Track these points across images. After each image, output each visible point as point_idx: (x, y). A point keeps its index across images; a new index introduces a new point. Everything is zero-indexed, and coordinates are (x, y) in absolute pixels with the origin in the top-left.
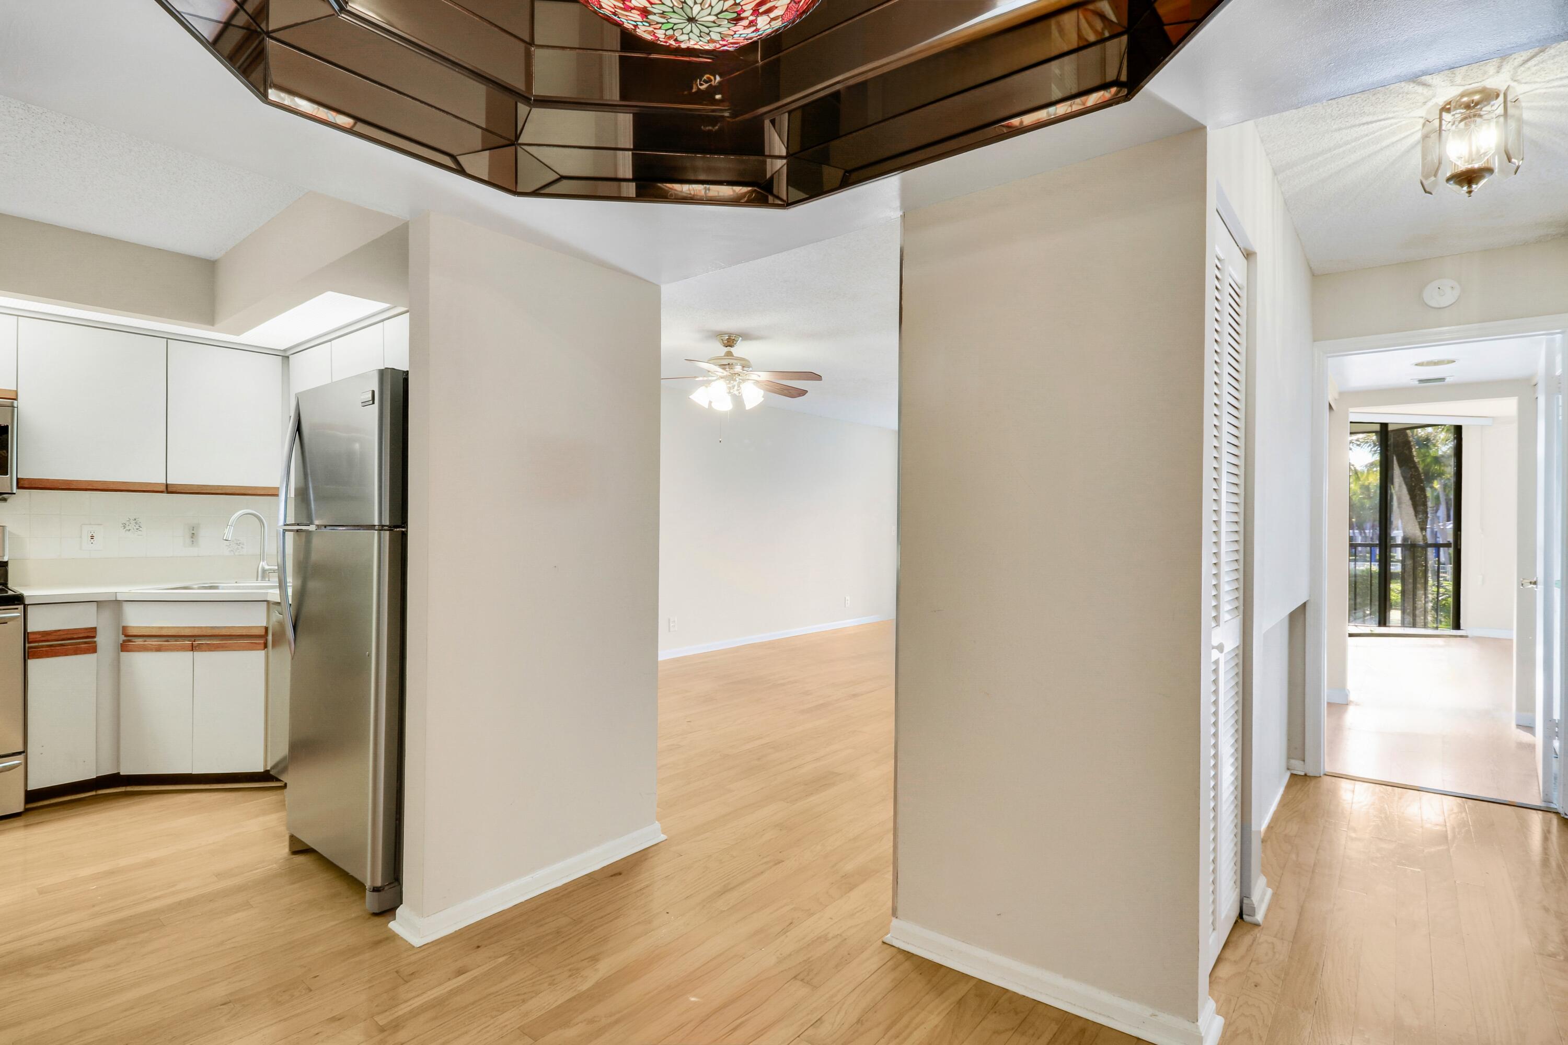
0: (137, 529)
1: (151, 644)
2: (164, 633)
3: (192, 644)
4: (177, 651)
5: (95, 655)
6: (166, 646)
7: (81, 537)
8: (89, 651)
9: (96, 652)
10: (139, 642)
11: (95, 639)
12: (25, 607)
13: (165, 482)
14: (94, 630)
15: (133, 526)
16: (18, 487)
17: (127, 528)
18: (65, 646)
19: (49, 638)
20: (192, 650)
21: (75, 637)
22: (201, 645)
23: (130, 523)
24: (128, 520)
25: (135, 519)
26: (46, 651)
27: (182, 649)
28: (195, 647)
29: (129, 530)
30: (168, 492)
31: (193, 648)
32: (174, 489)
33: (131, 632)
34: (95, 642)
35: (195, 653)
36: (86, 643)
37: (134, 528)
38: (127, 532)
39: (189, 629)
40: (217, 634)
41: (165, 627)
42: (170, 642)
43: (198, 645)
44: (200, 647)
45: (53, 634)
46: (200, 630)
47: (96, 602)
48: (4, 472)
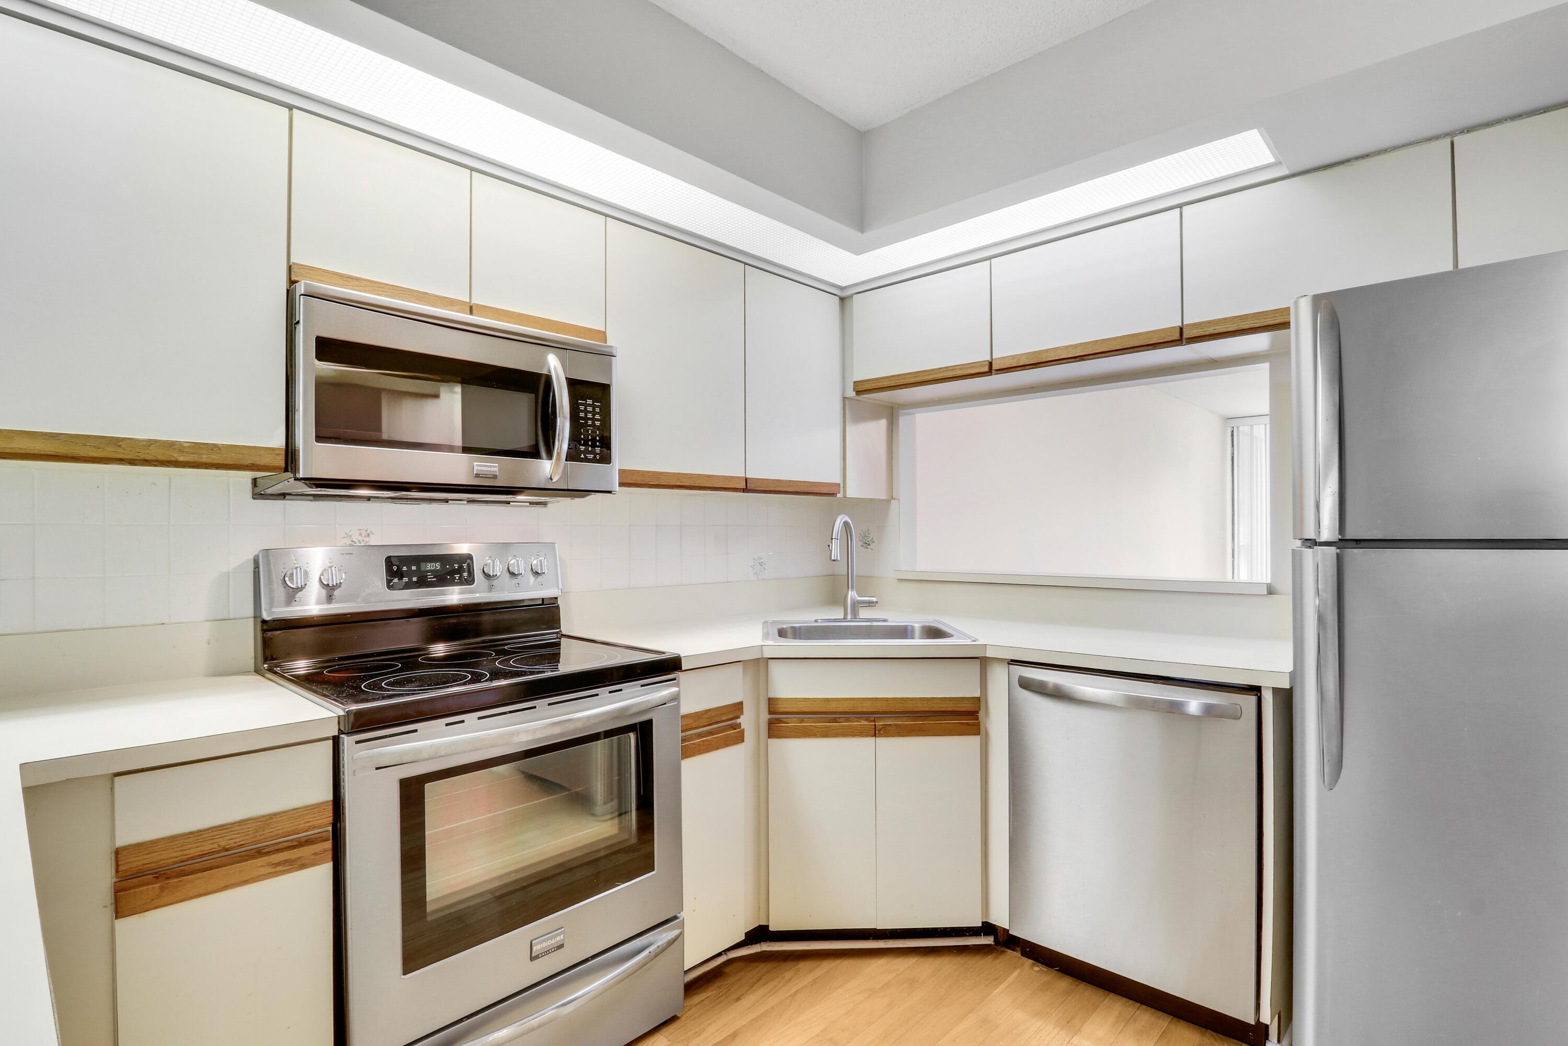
1: (812, 726)
2: (830, 707)
3: (874, 725)
4: (853, 736)
6: (832, 729)
8: (735, 740)
9: (742, 741)
10: (793, 723)
11: (738, 721)
13: (744, 476)
14: (738, 706)
16: (622, 484)
18: (715, 734)
19: (700, 722)
20: (875, 736)
21: (720, 719)
22: (888, 728)
26: (697, 743)
27: (859, 732)
28: (880, 730)
30: (750, 491)
31: (875, 733)
32: (753, 487)
33: (782, 707)
34: (740, 725)
35: (877, 739)
36: (732, 728)
39: (869, 702)
40: (910, 709)
41: (833, 700)
42: (840, 722)
43: (883, 728)
44: (885, 730)
45: (704, 716)
46: (885, 704)
47: (742, 663)
48: (606, 457)
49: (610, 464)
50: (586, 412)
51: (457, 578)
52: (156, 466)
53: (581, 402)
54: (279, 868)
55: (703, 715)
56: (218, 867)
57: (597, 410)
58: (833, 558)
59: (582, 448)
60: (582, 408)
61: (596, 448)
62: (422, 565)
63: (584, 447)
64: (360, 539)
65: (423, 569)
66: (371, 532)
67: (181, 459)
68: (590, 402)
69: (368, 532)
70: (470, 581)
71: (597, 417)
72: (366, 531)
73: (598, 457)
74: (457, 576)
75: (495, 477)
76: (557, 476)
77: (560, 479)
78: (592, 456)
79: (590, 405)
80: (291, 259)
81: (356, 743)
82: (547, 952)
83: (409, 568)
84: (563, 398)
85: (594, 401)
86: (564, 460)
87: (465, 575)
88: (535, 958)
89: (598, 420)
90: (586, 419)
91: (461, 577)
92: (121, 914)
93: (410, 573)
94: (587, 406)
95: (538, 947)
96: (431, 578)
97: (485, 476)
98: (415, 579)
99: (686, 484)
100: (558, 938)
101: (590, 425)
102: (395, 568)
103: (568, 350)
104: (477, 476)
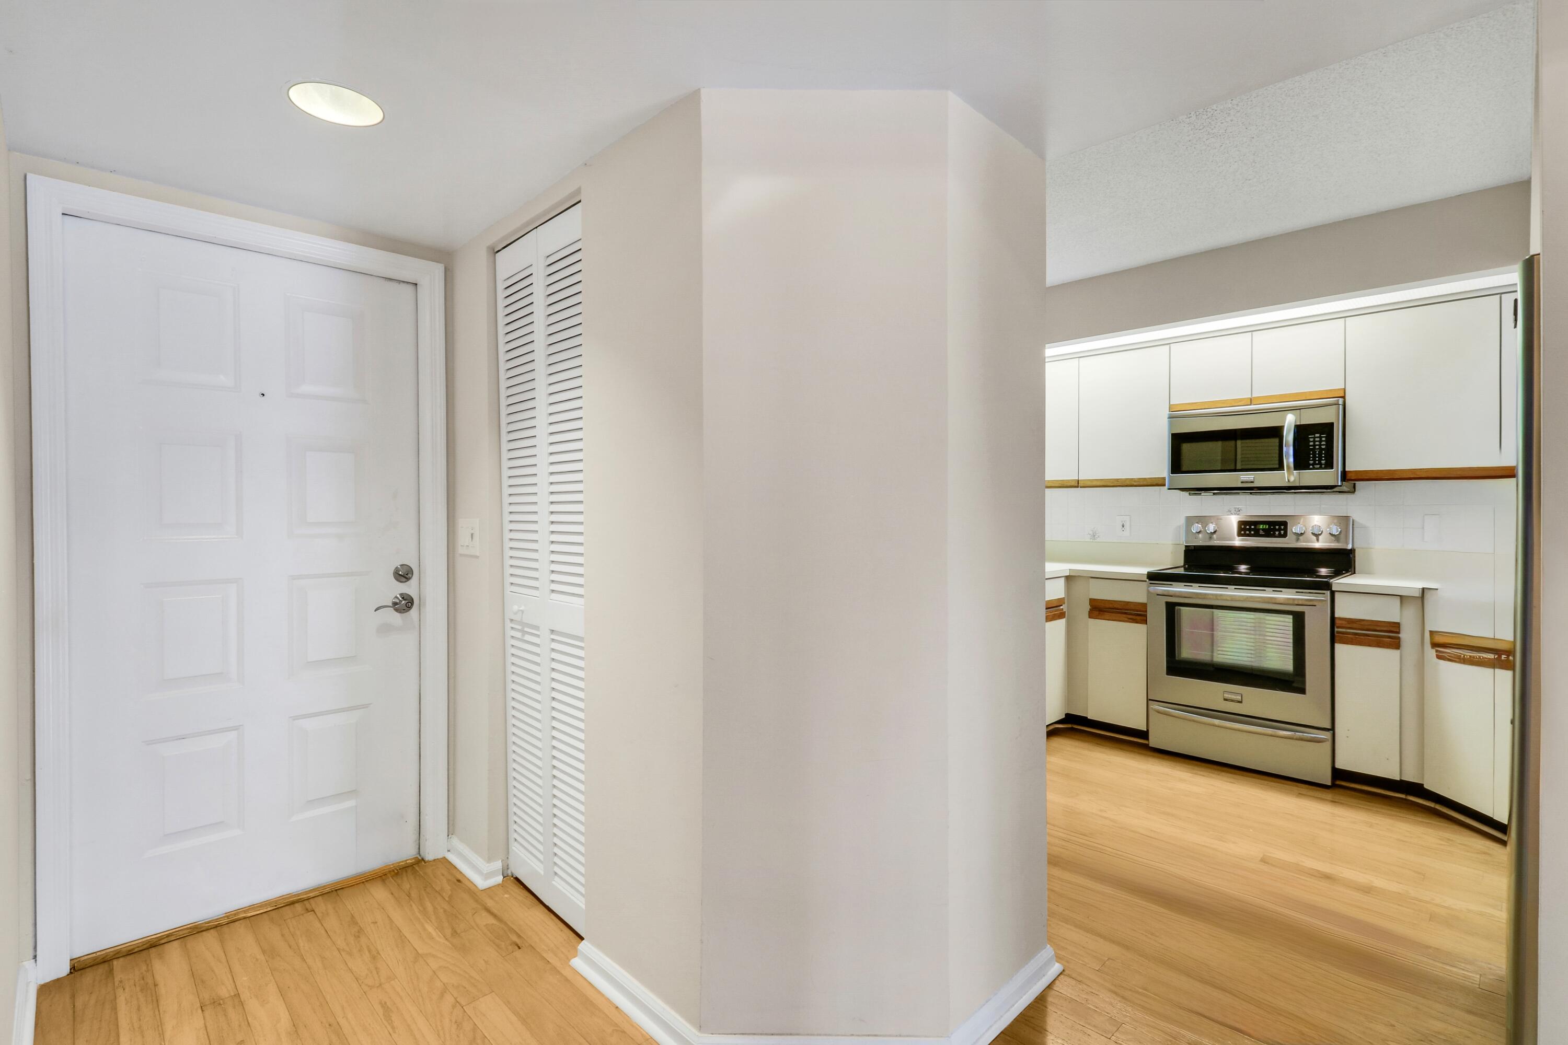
5: (1398, 652)
7: (1423, 528)
8: (1393, 646)
9: (1399, 649)
12: (1333, 594)
14: (1398, 625)
18: (1369, 636)
19: (1354, 626)
21: (1378, 629)
26: (1352, 639)
34: (1399, 638)
36: (1389, 637)
45: (1358, 623)
47: (1399, 597)
48: (1329, 465)
49: (1333, 469)
50: (1314, 441)
53: (1311, 435)
54: (1130, 620)
55: (1356, 622)
56: (1113, 613)
57: (1324, 439)
59: (1311, 462)
60: (1311, 441)
61: (1322, 460)
62: (1258, 526)
65: (1258, 528)
66: (1241, 510)
68: (1317, 435)
69: (1239, 509)
70: (1285, 535)
71: (1323, 443)
73: (1323, 466)
74: (1277, 533)
75: (1252, 482)
76: (1292, 479)
77: (1294, 481)
78: (1318, 466)
79: (1317, 437)
80: (1171, 403)
81: (1150, 583)
82: (1232, 701)
83: (1250, 527)
84: (1289, 437)
85: (1320, 435)
86: (1295, 470)
87: (1282, 532)
88: (1225, 700)
89: (1323, 445)
90: (1314, 445)
91: (1280, 533)
92: (1090, 617)
93: (1250, 530)
94: (1315, 440)
95: (1227, 695)
96: (1261, 532)
97: (1247, 482)
98: (1252, 532)
99: (1423, 476)
100: (1238, 697)
101: (1317, 449)
102: (1243, 527)
103: (1300, 409)
104: (1242, 482)
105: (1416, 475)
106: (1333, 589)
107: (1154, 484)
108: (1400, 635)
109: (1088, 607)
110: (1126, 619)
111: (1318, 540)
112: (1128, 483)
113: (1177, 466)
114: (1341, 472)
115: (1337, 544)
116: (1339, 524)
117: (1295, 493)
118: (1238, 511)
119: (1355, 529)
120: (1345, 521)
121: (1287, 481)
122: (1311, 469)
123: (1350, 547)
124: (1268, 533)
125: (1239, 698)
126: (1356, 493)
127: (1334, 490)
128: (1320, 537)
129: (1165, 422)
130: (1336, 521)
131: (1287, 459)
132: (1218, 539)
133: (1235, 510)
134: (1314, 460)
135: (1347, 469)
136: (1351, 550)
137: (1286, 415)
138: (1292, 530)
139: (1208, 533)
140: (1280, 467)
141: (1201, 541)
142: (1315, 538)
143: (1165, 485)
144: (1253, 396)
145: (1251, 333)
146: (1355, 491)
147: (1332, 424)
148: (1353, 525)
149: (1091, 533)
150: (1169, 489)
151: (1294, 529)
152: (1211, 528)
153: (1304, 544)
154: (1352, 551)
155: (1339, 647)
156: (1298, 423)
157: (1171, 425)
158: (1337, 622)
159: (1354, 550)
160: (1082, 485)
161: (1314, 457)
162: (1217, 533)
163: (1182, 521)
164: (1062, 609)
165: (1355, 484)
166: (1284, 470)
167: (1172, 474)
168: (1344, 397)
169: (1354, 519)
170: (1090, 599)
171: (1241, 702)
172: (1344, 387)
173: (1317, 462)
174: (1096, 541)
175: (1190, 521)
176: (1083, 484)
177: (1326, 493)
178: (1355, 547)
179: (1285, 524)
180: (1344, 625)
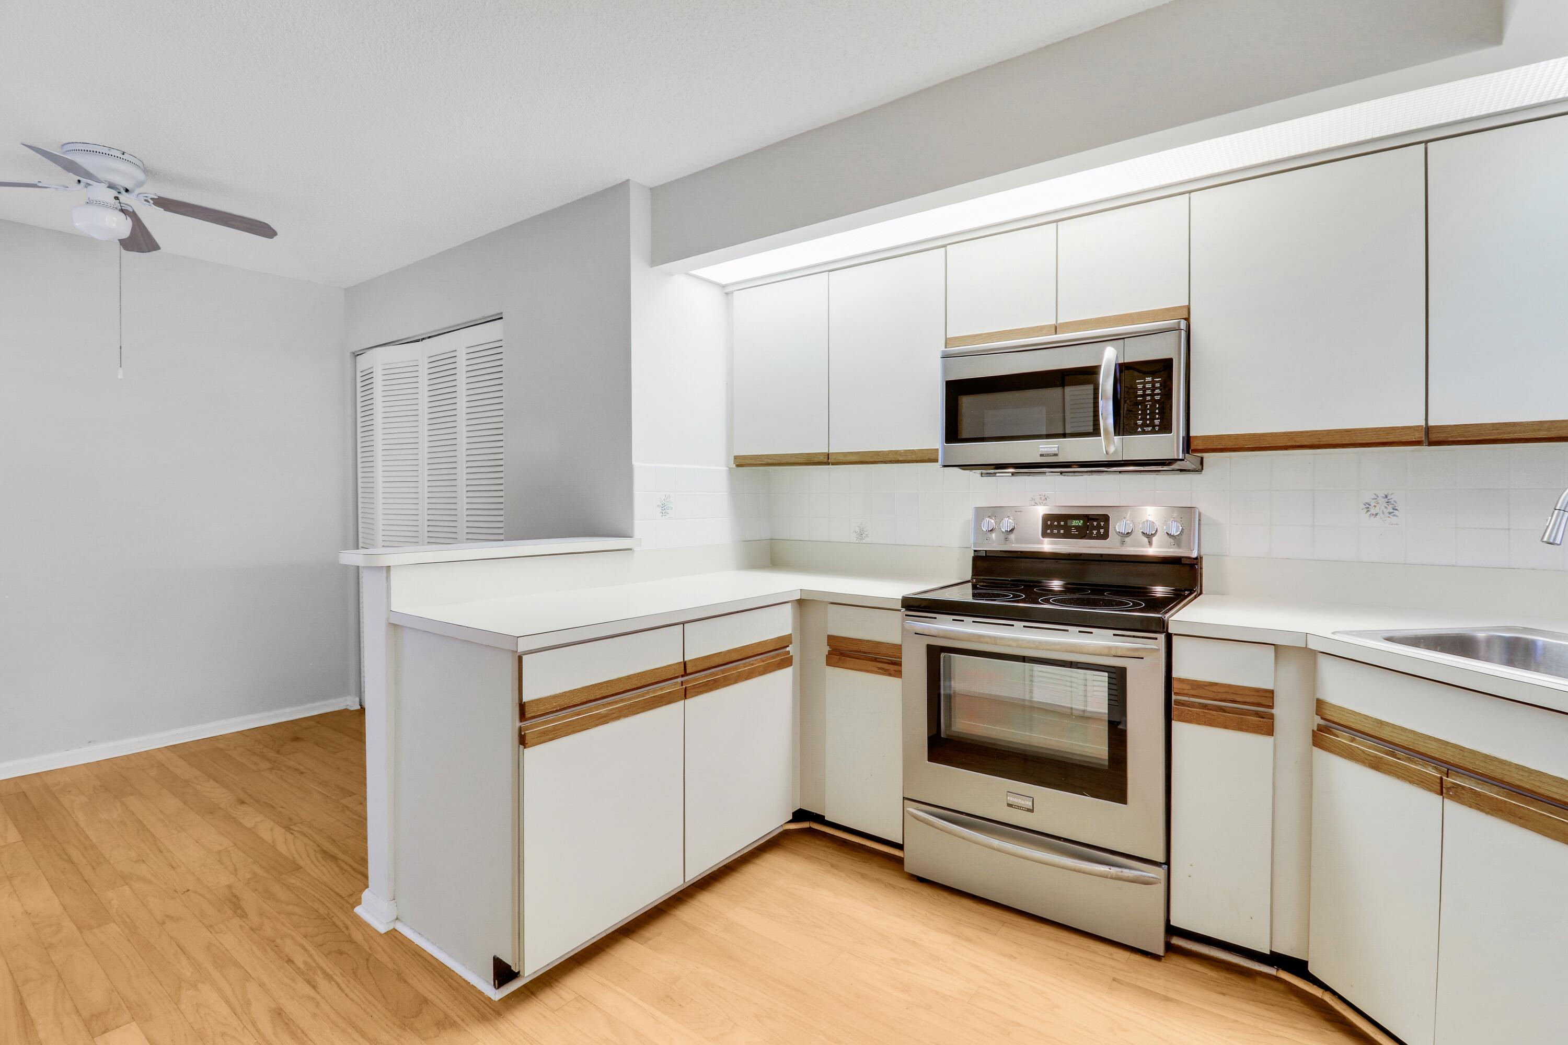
0: (1390, 513)
1: (1360, 750)
2: (1385, 734)
3: (1441, 778)
4: (1410, 782)
5: (1273, 737)
6: (1388, 764)
8: (1262, 730)
9: (1271, 735)
10: (1343, 739)
12: (1169, 638)
13: (1423, 423)
14: (1270, 694)
15: (1383, 508)
17: (1373, 511)
18: (1225, 711)
19: (1202, 692)
20: (1442, 795)
21: (1241, 700)
22: (1461, 790)
23: (1378, 503)
24: (1375, 497)
25: (1386, 497)
26: (1198, 714)
27: (1421, 782)
28: (1448, 789)
29: (1376, 514)
30: (1432, 443)
31: (1442, 790)
32: (1441, 436)
33: (1332, 715)
34: (1272, 717)
35: (1444, 800)
36: (1257, 714)
37: (1385, 510)
38: (1372, 517)
39: (1435, 744)
40: (1499, 776)
41: (1388, 724)
42: (1399, 759)
43: (1453, 787)
44: (1457, 792)
45: (1207, 688)
46: (1459, 754)
47: (1273, 646)
48: (1166, 427)
49: (1171, 432)
50: (1144, 389)
51: (1095, 533)
52: (894, 463)
53: (1139, 381)
54: (880, 671)
55: (1206, 686)
56: (859, 659)
57: (1158, 385)
58: (1545, 539)
59: (1140, 422)
60: (1140, 386)
61: (1155, 421)
62: (1069, 521)
63: (1141, 422)
64: (1041, 501)
65: (1069, 524)
66: (1048, 497)
67: (900, 459)
68: (1149, 379)
69: (1046, 497)
70: (1105, 536)
71: (1157, 391)
72: (1044, 496)
73: (1157, 428)
74: (1095, 532)
75: (1056, 455)
76: (1112, 449)
77: (1116, 452)
78: (1150, 429)
79: (1149, 382)
80: (947, 337)
81: (906, 615)
82: (1019, 808)
83: (1059, 523)
84: (1106, 383)
85: (1153, 379)
86: (1115, 435)
87: (1102, 531)
88: (1010, 805)
89: (1158, 394)
90: (1144, 395)
91: (1099, 532)
92: (828, 664)
93: (1059, 527)
94: (1146, 384)
95: (1011, 799)
96: (1074, 531)
97: (1048, 455)
98: (1062, 531)
99: (1306, 443)
100: (1027, 803)
101: (1148, 401)
102: (1049, 523)
103: (1124, 338)
104: (1042, 455)
105: (1295, 441)
106: (1170, 631)
107: (927, 458)
108: (1273, 711)
109: (826, 649)
110: (877, 670)
111: (1150, 543)
112: (891, 457)
113: (953, 434)
114: (1183, 438)
115: (1177, 550)
116: (1179, 520)
117: (1120, 472)
118: (1044, 500)
119: (1202, 526)
120: (1188, 513)
121: (1105, 453)
122: (1139, 433)
123: (1194, 555)
124: (1083, 533)
125: (1029, 804)
126: (1203, 472)
127: (1174, 466)
128: (1154, 539)
129: (936, 365)
130: (1175, 515)
131: (1105, 419)
132: (1018, 541)
133: (1041, 498)
134: (1144, 419)
135: (1192, 434)
136: (1196, 558)
137: (1106, 347)
138: (1115, 530)
139: (1003, 532)
140: (1096, 432)
141: (995, 544)
142: (1146, 540)
143: (936, 461)
144: (1059, 322)
145: (1055, 224)
146: (1202, 469)
147: (1170, 361)
148: (1199, 520)
149: (857, 530)
150: (945, 466)
151: (1117, 526)
152: (1007, 524)
153: (1132, 549)
154: (1198, 559)
155: (1178, 727)
156: (1121, 361)
157: (945, 369)
158: (1175, 686)
159: (1201, 558)
160: (833, 461)
161: (1144, 414)
162: (1014, 531)
163: (970, 515)
164: (789, 651)
165: (1202, 458)
166: (1100, 436)
167: (946, 443)
168: (1187, 319)
169: (1201, 511)
170: (829, 636)
171: (1032, 811)
172: (1188, 304)
173: (1148, 422)
174: (864, 541)
175: (981, 513)
176: (835, 459)
177: (1161, 473)
178: (1202, 554)
179: (1106, 518)
180: (1185, 692)
